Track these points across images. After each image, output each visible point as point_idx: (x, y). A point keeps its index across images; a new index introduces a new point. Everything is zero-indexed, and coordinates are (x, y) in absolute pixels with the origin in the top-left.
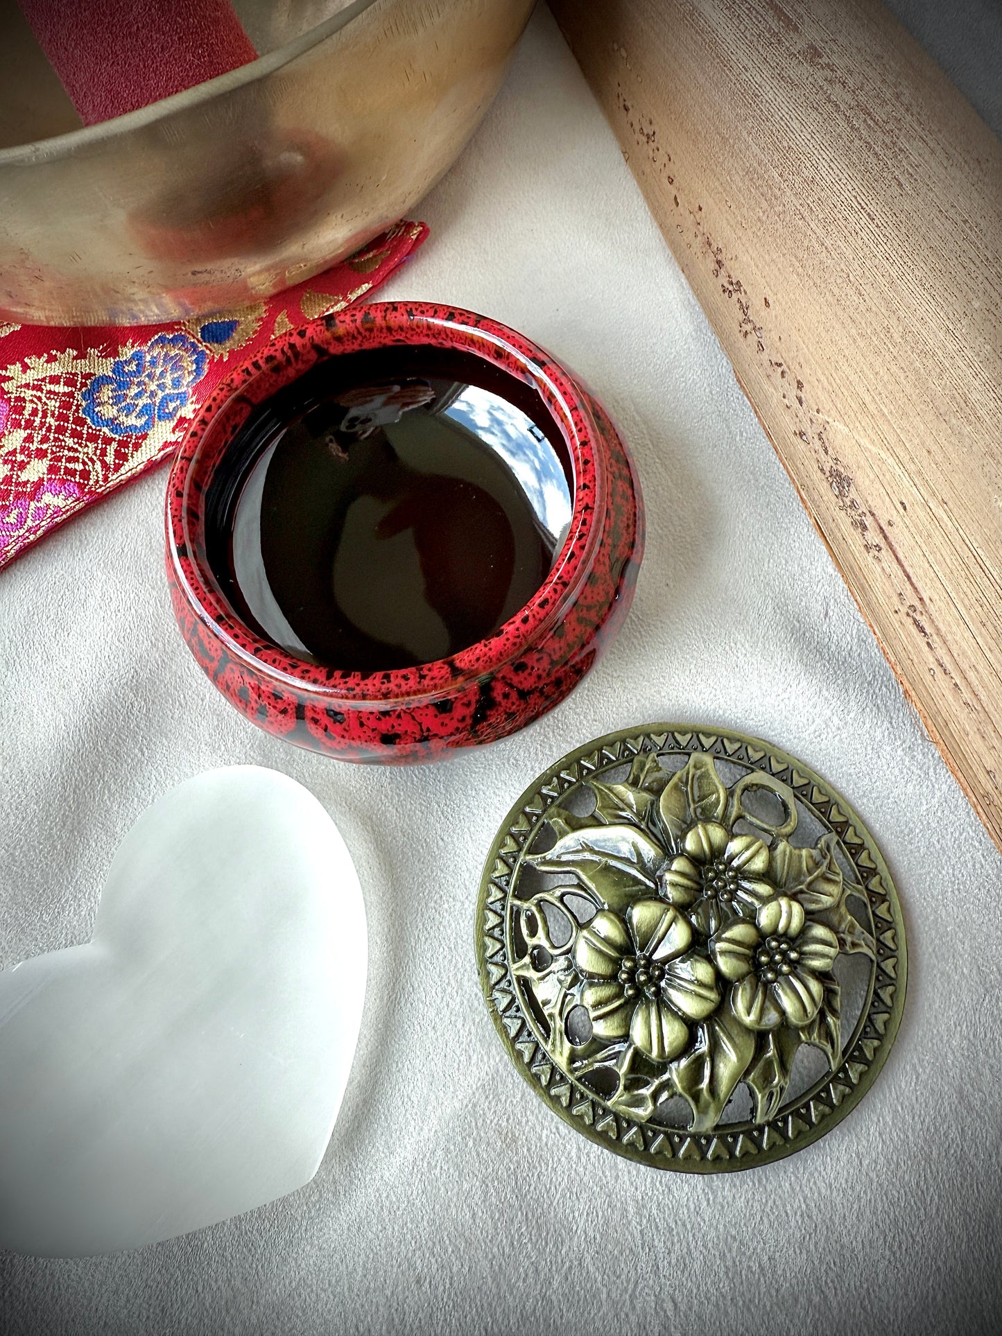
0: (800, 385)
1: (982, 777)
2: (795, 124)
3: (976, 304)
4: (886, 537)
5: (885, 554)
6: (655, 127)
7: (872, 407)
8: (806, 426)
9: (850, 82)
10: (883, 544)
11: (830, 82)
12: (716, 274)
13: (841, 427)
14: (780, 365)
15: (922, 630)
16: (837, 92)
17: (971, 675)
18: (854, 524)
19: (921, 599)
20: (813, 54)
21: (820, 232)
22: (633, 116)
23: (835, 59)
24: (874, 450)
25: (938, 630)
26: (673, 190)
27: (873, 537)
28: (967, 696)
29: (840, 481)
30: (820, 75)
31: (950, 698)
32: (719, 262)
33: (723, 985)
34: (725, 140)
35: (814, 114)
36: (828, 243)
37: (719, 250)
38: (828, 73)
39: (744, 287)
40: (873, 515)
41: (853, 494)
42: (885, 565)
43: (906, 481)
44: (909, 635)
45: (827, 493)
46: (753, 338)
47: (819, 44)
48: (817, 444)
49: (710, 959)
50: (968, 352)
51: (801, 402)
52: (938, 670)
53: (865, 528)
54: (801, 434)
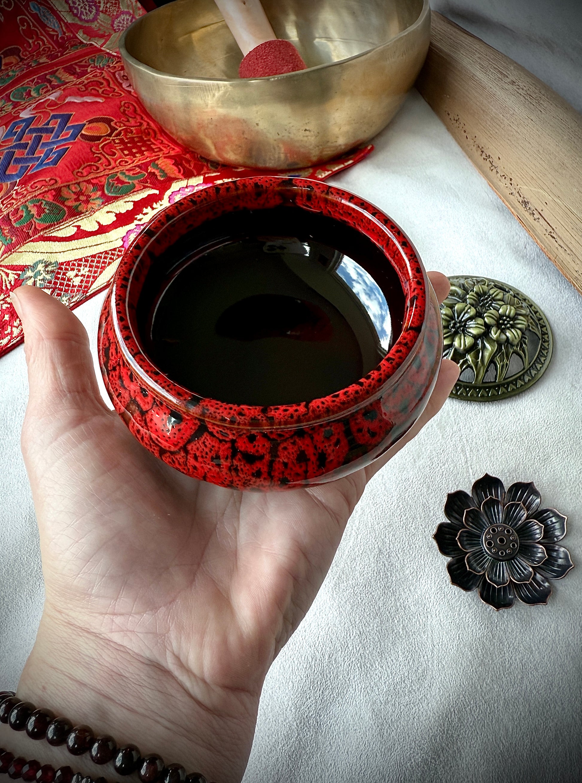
0: (511, 179)
1: (575, 273)
2: (507, 100)
3: (565, 138)
4: (541, 215)
5: (541, 220)
6: (459, 117)
7: (535, 177)
8: (513, 191)
9: (525, 88)
10: (540, 217)
11: (518, 89)
12: (481, 155)
13: (525, 187)
14: (504, 176)
15: (554, 238)
16: (520, 91)
17: (570, 246)
18: (530, 214)
19: (553, 229)
20: (513, 83)
21: (516, 128)
22: (451, 116)
23: (520, 84)
24: (536, 190)
25: (559, 236)
26: (465, 134)
27: (537, 216)
28: (569, 252)
29: (525, 203)
30: (515, 88)
31: (563, 254)
32: (482, 152)
33: (488, 327)
34: (484, 111)
35: (513, 96)
36: (519, 131)
37: (482, 147)
38: (518, 87)
39: (491, 156)
40: (536, 209)
41: (529, 206)
42: (541, 223)
43: (546, 195)
44: (549, 240)
45: (521, 208)
46: (495, 171)
47: (514, 80)
48: (517, 195)
49: (483, 318)
50: (563, 150)
51: (511, 184)
52: (559, 248)
53: (534, 214)
54: (512, 194)
